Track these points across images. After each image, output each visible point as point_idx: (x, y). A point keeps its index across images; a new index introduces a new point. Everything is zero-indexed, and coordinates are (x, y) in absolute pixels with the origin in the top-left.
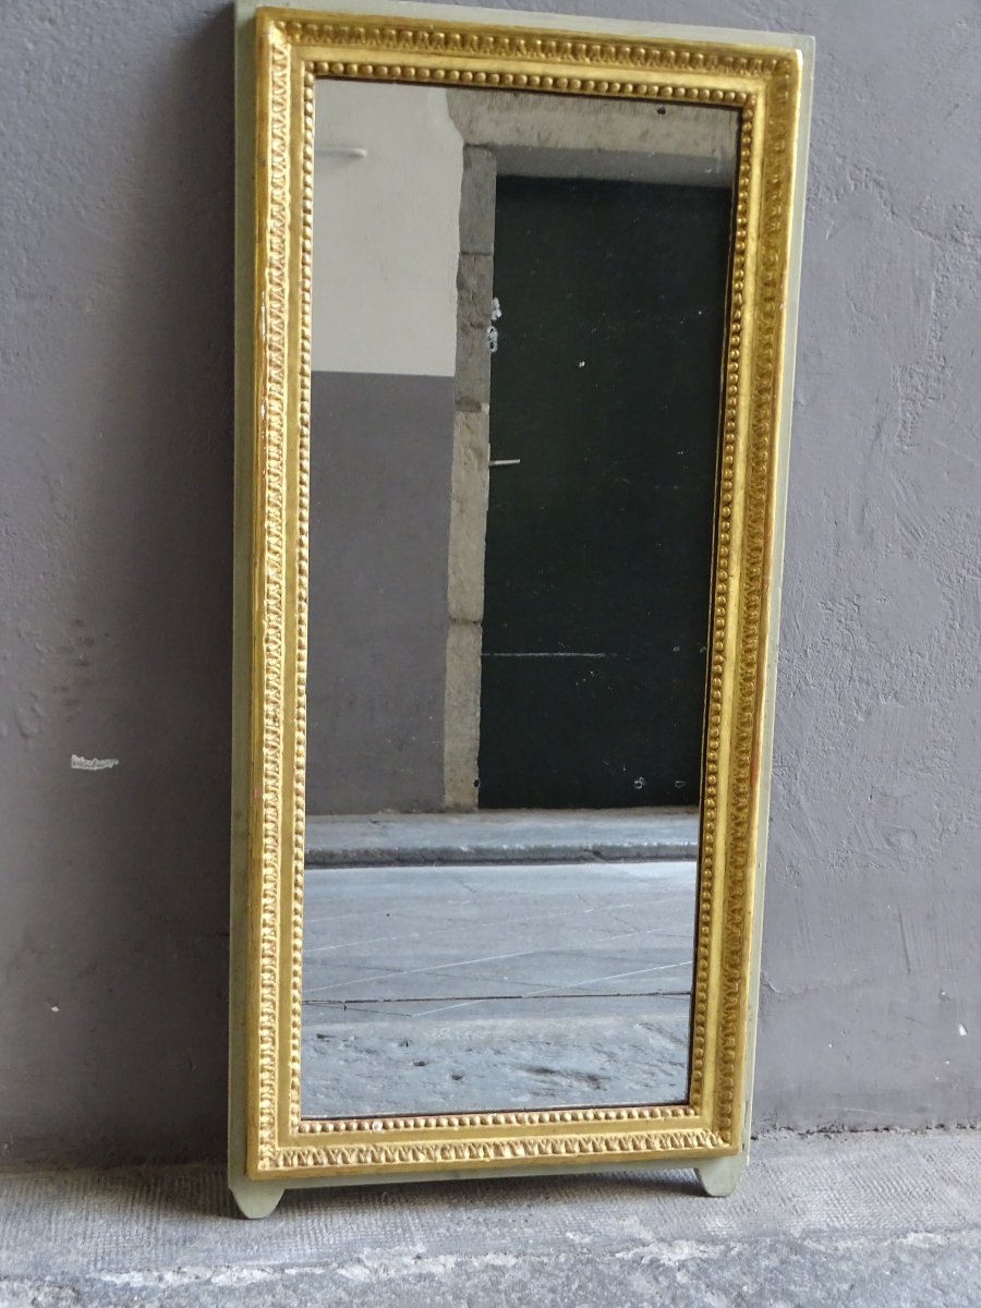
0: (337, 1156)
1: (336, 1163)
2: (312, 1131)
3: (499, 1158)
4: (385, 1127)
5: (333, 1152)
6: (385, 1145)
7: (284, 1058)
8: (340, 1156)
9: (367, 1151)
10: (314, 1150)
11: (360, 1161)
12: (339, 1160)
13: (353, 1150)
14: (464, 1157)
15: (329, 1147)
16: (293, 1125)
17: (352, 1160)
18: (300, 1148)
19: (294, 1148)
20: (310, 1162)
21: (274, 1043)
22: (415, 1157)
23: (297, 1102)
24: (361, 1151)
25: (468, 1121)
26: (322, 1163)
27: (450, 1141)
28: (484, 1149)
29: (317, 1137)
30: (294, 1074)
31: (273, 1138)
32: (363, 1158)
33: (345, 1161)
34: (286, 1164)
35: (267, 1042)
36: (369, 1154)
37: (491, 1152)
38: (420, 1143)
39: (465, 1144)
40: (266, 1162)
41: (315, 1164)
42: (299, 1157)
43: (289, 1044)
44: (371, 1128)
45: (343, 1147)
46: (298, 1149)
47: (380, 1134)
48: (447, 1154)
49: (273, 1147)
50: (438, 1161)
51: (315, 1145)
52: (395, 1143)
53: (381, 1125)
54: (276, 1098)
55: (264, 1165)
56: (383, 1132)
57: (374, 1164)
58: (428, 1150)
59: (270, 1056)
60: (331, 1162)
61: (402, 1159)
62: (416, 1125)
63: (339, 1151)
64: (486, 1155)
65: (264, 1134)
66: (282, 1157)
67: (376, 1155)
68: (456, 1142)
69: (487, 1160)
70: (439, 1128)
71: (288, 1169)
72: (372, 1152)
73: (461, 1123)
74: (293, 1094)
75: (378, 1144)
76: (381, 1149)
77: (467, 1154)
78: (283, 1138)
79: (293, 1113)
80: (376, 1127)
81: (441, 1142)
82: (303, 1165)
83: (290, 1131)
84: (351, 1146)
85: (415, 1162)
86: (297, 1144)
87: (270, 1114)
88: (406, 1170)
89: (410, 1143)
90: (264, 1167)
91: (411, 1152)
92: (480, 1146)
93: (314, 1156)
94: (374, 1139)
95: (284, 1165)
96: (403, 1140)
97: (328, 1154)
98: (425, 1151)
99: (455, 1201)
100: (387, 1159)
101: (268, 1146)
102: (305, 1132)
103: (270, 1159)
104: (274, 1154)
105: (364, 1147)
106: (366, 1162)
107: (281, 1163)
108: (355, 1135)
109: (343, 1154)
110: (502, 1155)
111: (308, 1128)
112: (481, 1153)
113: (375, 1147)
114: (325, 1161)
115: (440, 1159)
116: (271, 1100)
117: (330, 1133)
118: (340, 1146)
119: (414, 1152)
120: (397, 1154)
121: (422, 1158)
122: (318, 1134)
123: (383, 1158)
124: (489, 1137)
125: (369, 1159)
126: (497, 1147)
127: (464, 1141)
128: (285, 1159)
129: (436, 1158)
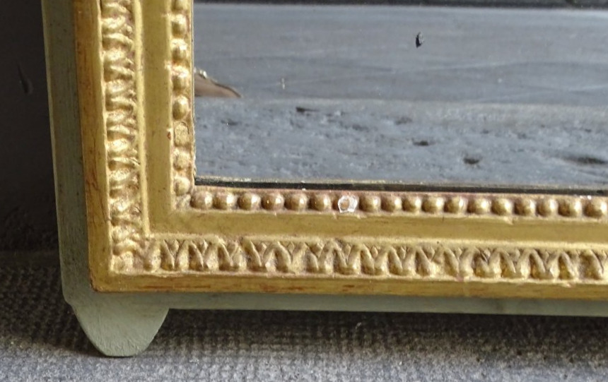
0: (266, 253)
1: (264, 268)
2: (217, 205)
3: (591, 282)
4: (363, 206)
5: (259, 248)
6: (361, 241)
7: (155, 51)
8: (271, 257)
9: (326, 250)
10: (221, 242)
11: (310, 269)
12: (270, 264)
13: (298, 248)
14: (519, 275)
15: (251, 238)
16: (178, 192)
17: (296, 265)
18: (193, 236)
19: (181, 236)
20: (213, 263)
21: (131, 19)
22: (420, 267)
23: (187, 147)
24: (313, 249)
25: (532, 206)
26: (236, 268)
27: (492, 243)
28: (561, 262)
29: (227, 217)
30: (178, 88)
31: (140, 213)
32: (316, 264)
33: (281, 267)
34: (165, 264)
35: (116, 14)
36: (330, 256)
37: (574, 269)
38: (432, 242)
39: (522, 251)
40: (128, 259)
41: (222, 268)
42: (192, 253)
43: (165, 20)
44: (335, 206)
45: (277, 239)
46: (190, 238)
47: (352, 220)
48: (486, 268)
49: (141, 231)
50: (467, 278)
51: (221, 230)
52: (381, 240)
53: (354, 202)
54: (141, 137)
55: (122, 264)
56: (359, 215)
57: (338, 275)
58: (446, 255)
59: (125, 46)
60: (253, 267)
61: (394, 270)
62: (426, 207)
63: (271, 246)
64: (565, 275)
65: (120, 205)
66: (157, 252)
67: (343, 258)
68: (504, 245)
69: (565, 283)
70: (473, 216)
71: (167, 273)
72: (335, 252)
73: (519, 210)
74: (177, 130)
75: (348, 239)
76: (354, 248)
77: (525, 270)
78: (160, 216)
79: (178, 168)
80: (346, 206)
81: (473, 243)
82: (198, 268)
83: (174, 204)
84: (293, 239)
85: (419, 277)
86: (188, 228)
87: (130, 166)
88: (402, 291)
89: (412, 241)
90: (122, 267)
91: (413, 257)
92: (552, 256)
93: (221, 254)
94: (340, 227)
95: (162, 266)
96: (398, 234)
97: (248, 252)
98: (442, 259)
99: (488, 348)
100: (365, 269)
101: (130, 230)
102: (202, 206)
103: (135, 253)
104: (142, 246)
105: (319, 241)
106: (322, 270)
107: (155, 262)
108: (301, 218)
109: (278, 254)
110: (596, 277)
111: (208, 199)
112: (555, 270)
113: (342, 243)
114: (242, 264)
115: (470, 276)
116: (130, 138)
117: (253, 211)
118: (272, 238)
119: (418, 256)
120: (385, 259)
121: (435, 271)
122: (229, 211)
123: (356, 265)
124: (573, 240)
125: (329, 267)
126: (586, 260)
127: (521, 244)
128: (164, 256)
129: (462, 273)
